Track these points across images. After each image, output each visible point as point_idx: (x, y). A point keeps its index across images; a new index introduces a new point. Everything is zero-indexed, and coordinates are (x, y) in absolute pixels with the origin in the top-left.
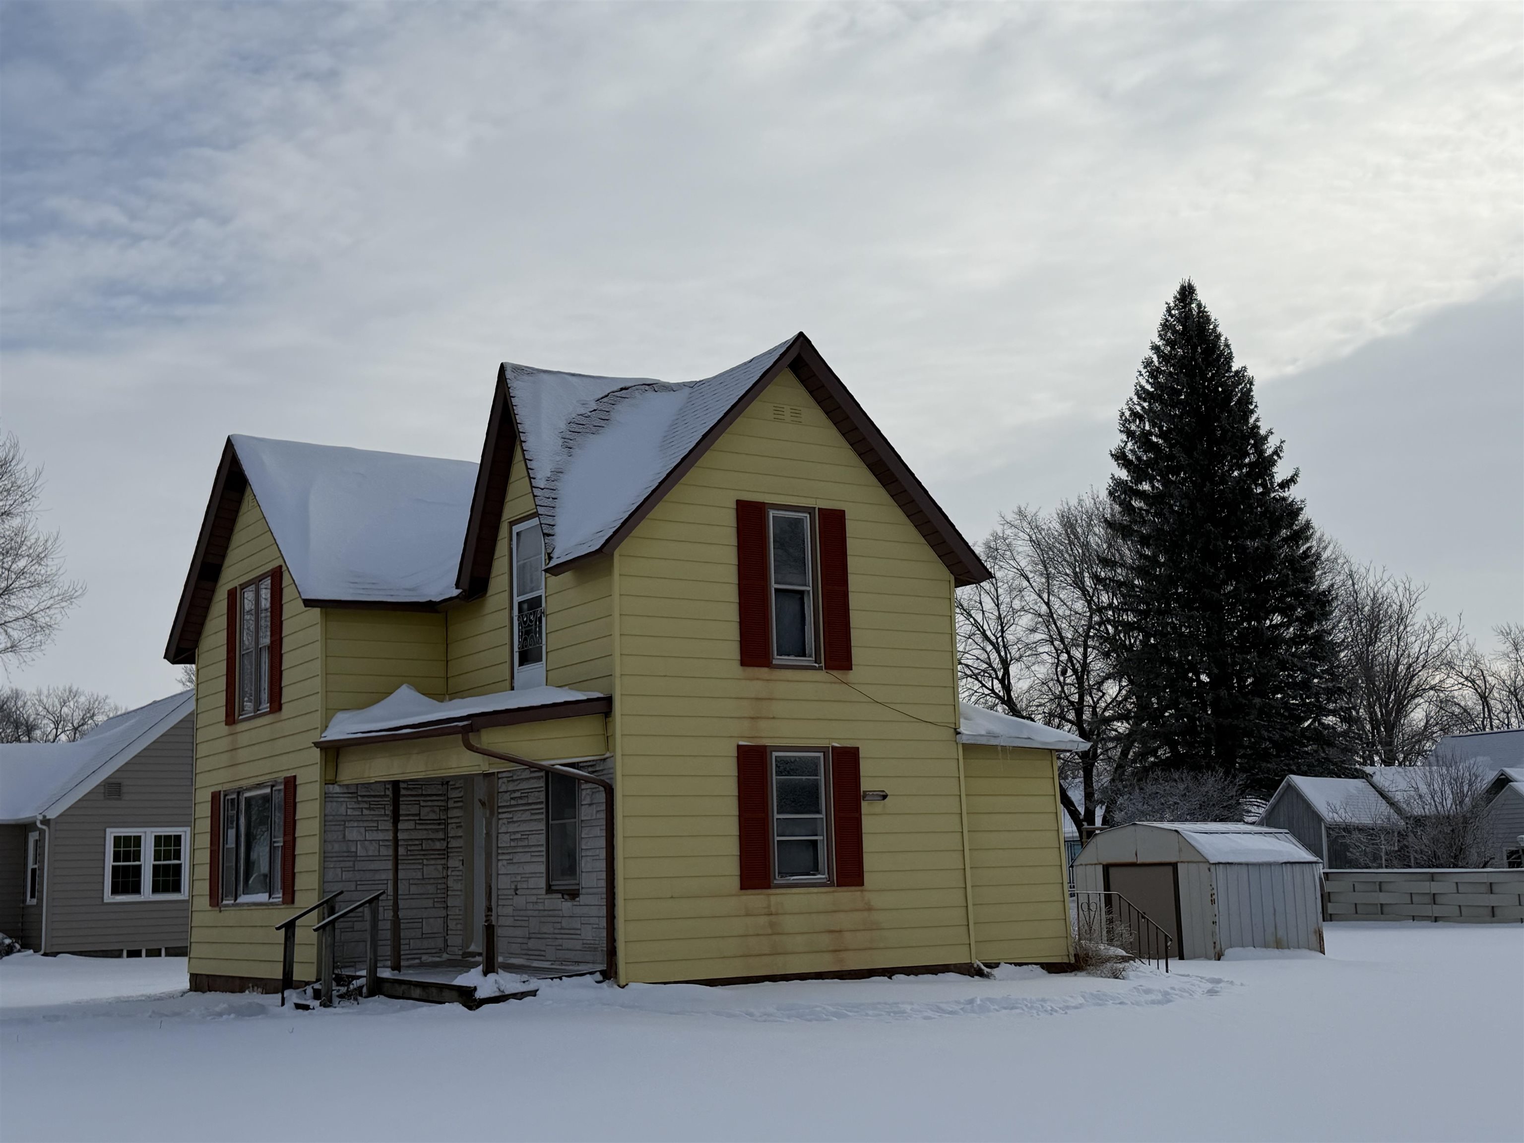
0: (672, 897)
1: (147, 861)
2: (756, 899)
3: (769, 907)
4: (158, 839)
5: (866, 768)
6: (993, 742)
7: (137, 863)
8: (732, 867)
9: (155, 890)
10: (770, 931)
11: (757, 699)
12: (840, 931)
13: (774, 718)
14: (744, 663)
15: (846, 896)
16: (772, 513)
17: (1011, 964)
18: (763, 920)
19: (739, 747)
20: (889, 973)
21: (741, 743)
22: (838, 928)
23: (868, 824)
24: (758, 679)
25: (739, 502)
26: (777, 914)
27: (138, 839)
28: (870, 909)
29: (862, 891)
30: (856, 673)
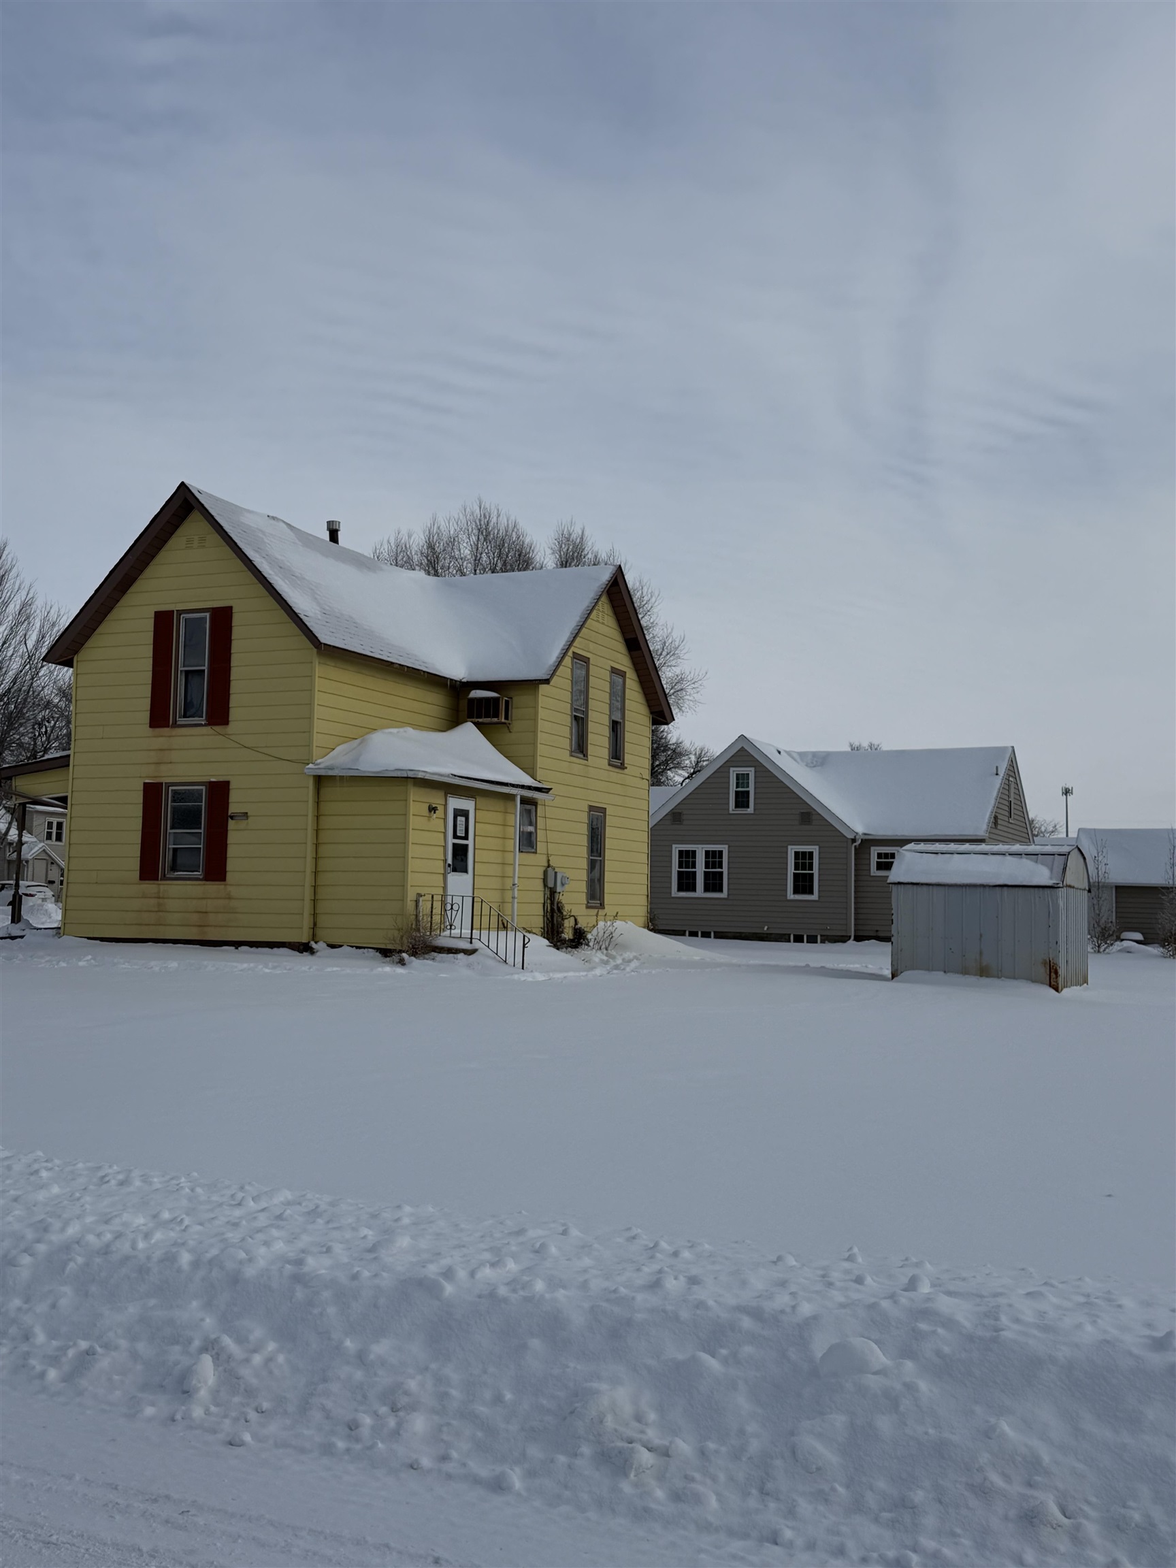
0: (96, 883)
1: (700, 869)
2: (150, 887)
3: (159, 892)
4: (707, 853)
5: (234, 796)
6: (330, 773)
7: (694, 870)
8: (136, 864)
9: (706, 889)
10: (156, 909)
11: (161, 750)
12: (206, 912)
13: (171, 763)
14: (151, 726)
15: (213, 888)
16: (183, 617)
17: (352, 947)
18: (153, 901)
19: (145, 784)
20: (237, 944)
21: (147, 781)
22: (204, 910)
23: (232, 837)
24: (162, 736)
25: (156, 613)
26: (163, 898)
27: (694, 852)
28: (230, 898)
29: (225, 885)
30: (233, 727)
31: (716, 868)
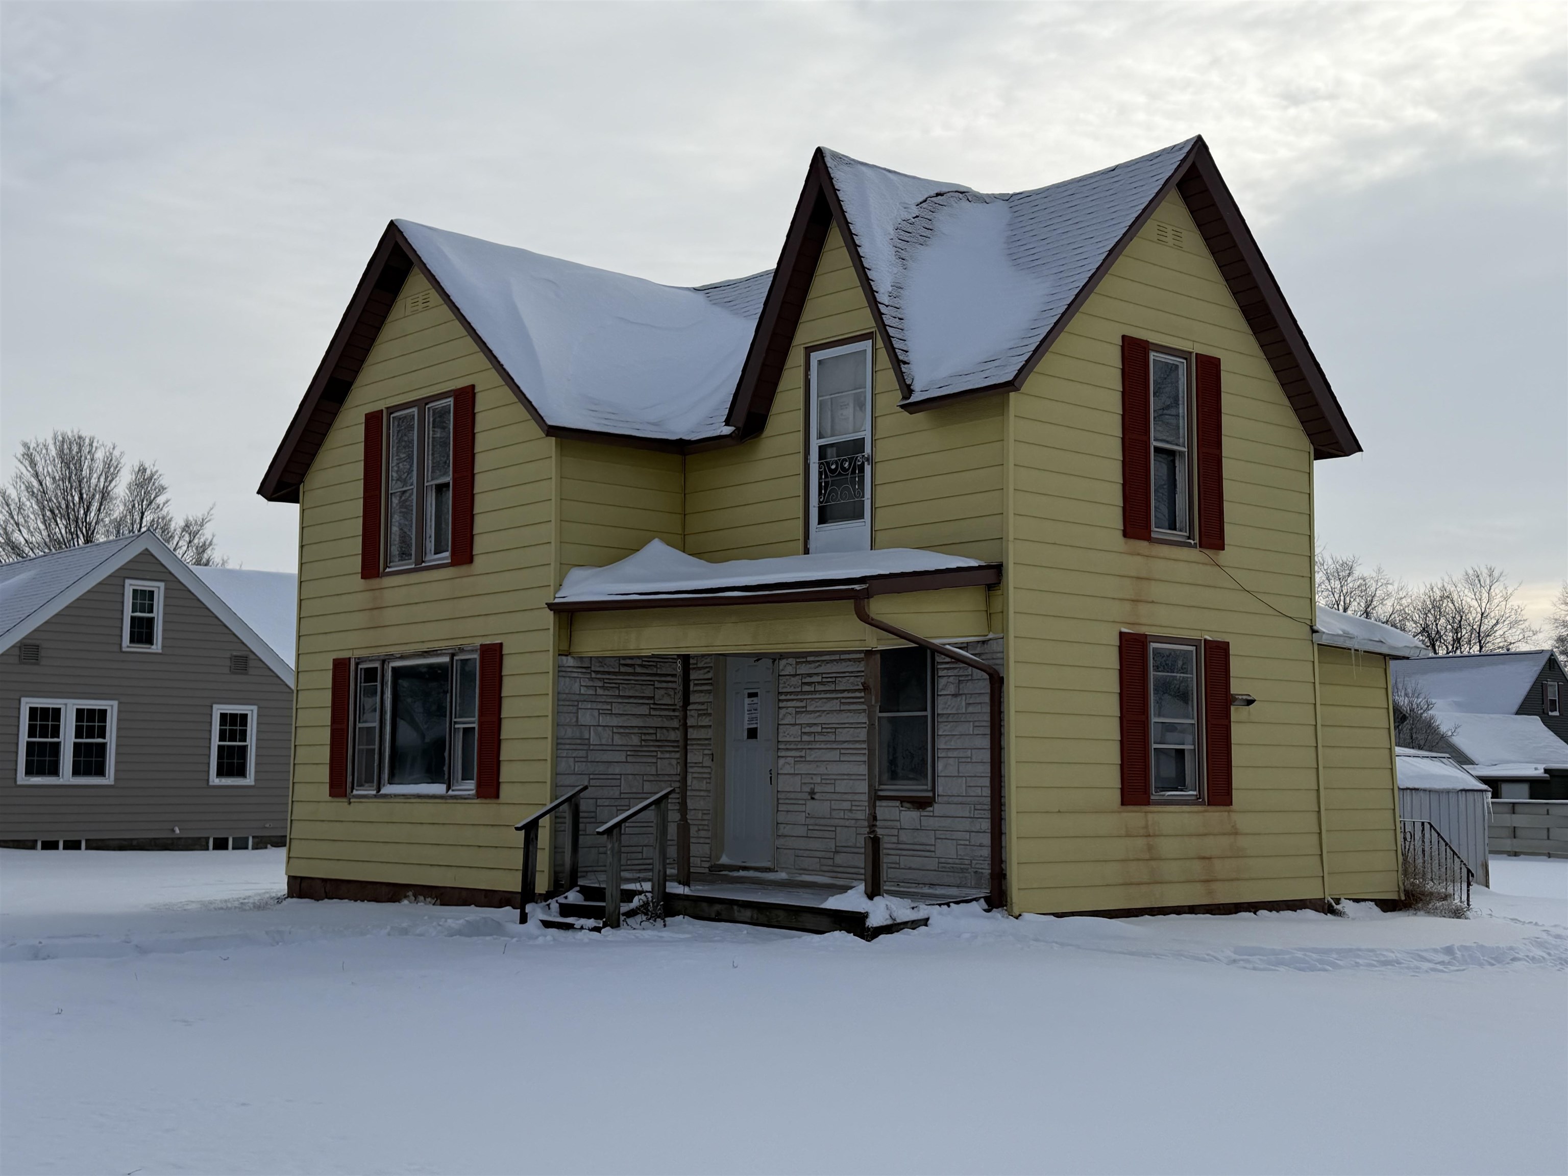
0: (1059, 812)
1: (68, 737)
2: (1135, 817)
3: (1146, 827)
4: (80, 713)
5: (1236, 666)
6: (1348, 644)
7: (55, 740)
8: (1113, 778)
9: (76, 772)
10: (1147, 857)
11: (1138, 578)
12: (1211, 858)
13: (1153, 602)
14: (1126, 534)
15: (1215, 816)
16: (1153, 356)
17: (1350, 899)
18: (1140, 842)
19: (1121, 634)
20: (1253, 907)
21: (1124, 630)
22: (1207, 855)
23: (1238, 733)
24: (1139, 554)
25: (1124, 337)
26: (1155, 836)
27: (57, 712)
28: (1235, 833)
29: (1229, 811)
30: (1226, 556)
31: (93, 737)
